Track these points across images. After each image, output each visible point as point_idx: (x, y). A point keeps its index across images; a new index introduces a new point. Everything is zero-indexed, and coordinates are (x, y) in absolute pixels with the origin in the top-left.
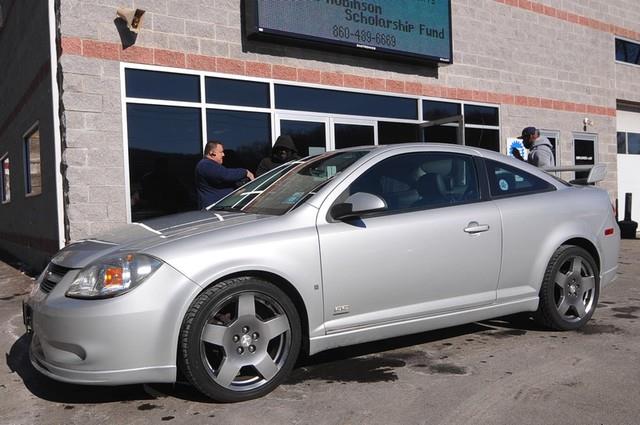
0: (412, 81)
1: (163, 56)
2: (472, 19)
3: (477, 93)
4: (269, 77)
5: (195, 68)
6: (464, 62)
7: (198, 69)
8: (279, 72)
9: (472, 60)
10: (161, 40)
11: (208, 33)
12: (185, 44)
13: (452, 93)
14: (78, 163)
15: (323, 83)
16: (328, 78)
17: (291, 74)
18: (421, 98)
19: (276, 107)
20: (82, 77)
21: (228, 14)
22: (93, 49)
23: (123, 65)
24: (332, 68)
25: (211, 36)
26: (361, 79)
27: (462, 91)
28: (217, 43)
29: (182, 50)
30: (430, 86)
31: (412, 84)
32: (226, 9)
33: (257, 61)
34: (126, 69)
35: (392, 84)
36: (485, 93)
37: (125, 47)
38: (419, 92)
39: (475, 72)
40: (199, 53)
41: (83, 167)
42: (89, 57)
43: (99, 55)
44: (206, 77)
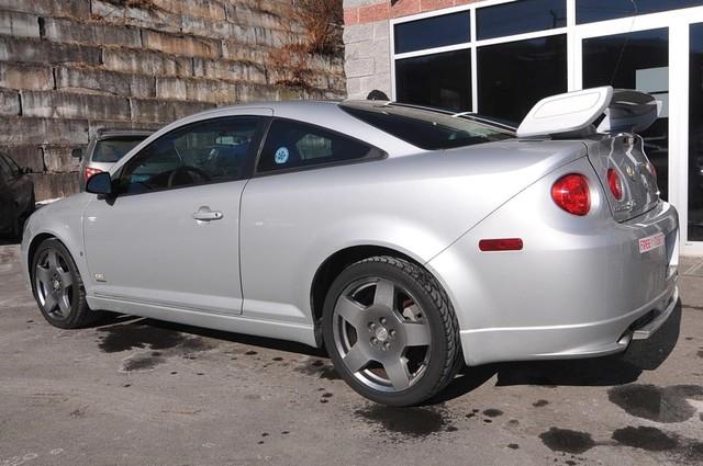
5: (464, 3)
7: (468, 2)
19: (577, 23)
20: (358, 45)
22: (368, 14)
23: (392, 22)
34: (395, 25)
37: (392, 4)
42: (364, 23)
43: (372, 20)
44: (477, 9)
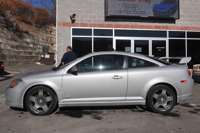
0: (164, 25)
1: (82, 25)
2: (191, 3)
3: (193, 27)
4: (113, 28)
5: (91, 27)
6: (187, 17)
7: (92, 27)
8: (116, 26)
9: (191, 16)
10: (82, 20)
11: (95, 17)
12: (88, 21)
13: (181, 28)
14: (60, 52)
15: (131, 28)
16: (132, 27)
17: (120, 26)
18: (168, 31)
19: (115, 36)
20: (61, 31)
21: (101, 12)
22: (65, 24)
23: (72, 28)
24: (134, 23)
25: (96, 18)
26: (144, 26)
27: (186, 27)
28: (98, 20)
29: (87, 23)
30: (172, 26)
31: (164, 26)
32: (100, 10)
33: (109, 24)
34: (72, 29)
35: (156, 27)
36: (197, 27)
37: (72, 23)
38: (168, 29)
39: (192, 21)
40: (92, 23)
41: (61, 53)
42: (63, 26)
43: (66, 26)
44: (94, 29)
